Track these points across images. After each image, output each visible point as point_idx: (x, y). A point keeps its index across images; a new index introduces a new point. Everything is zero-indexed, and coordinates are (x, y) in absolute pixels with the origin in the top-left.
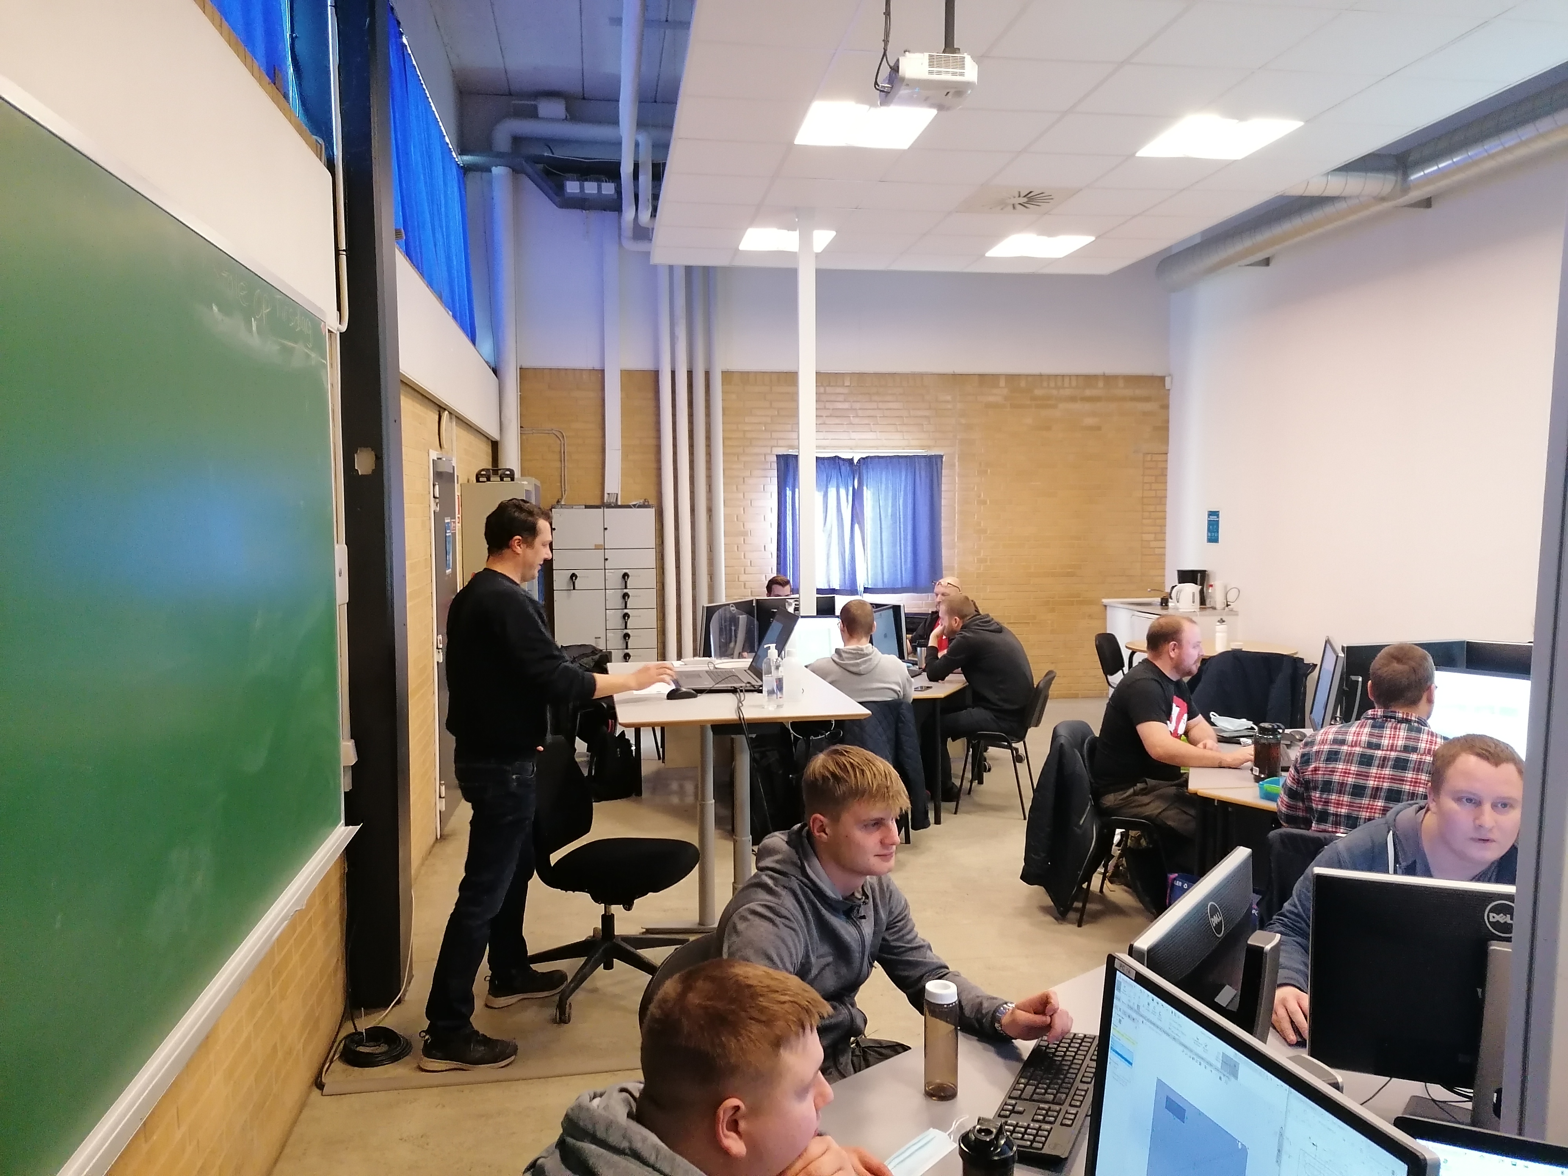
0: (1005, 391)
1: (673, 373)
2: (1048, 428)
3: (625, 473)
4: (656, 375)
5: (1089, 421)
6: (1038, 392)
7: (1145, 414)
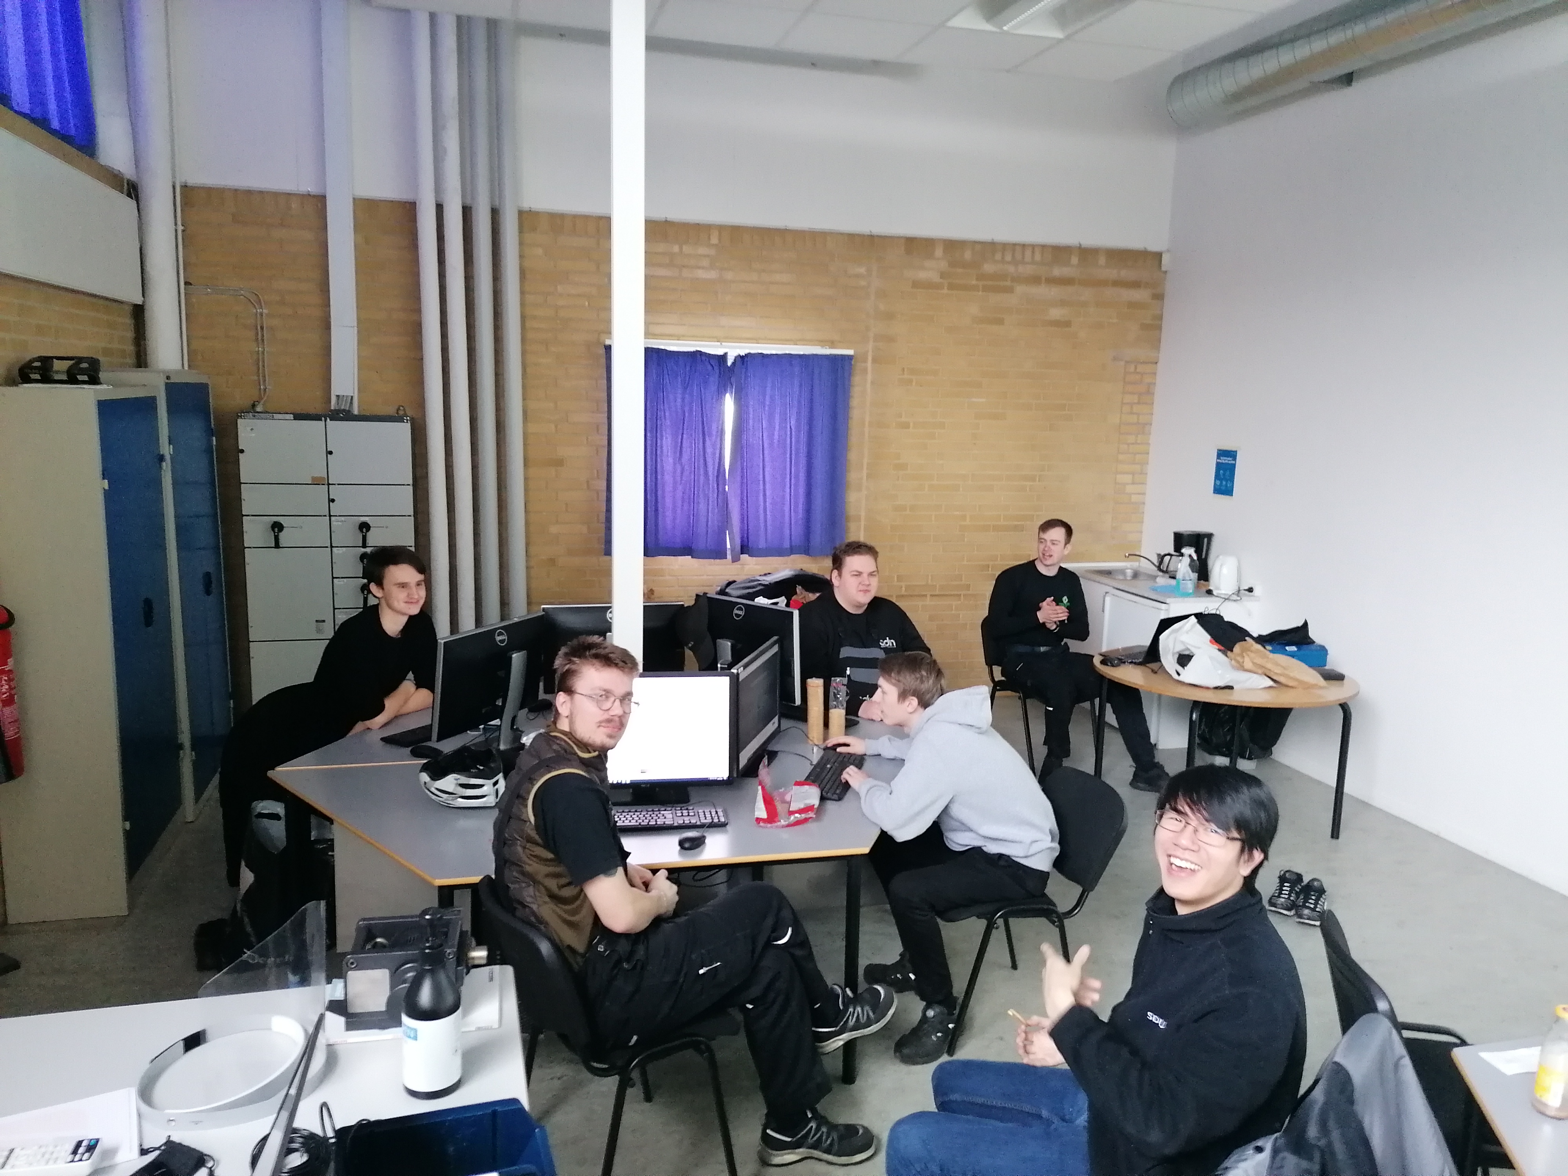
0: (943, 265)
1: (440, 208)
2: (1000, 322)
3: (363, 365)
4: (409, 209)
5: (1056, 313)
6: (988, 268)
7: (1132, 305)
